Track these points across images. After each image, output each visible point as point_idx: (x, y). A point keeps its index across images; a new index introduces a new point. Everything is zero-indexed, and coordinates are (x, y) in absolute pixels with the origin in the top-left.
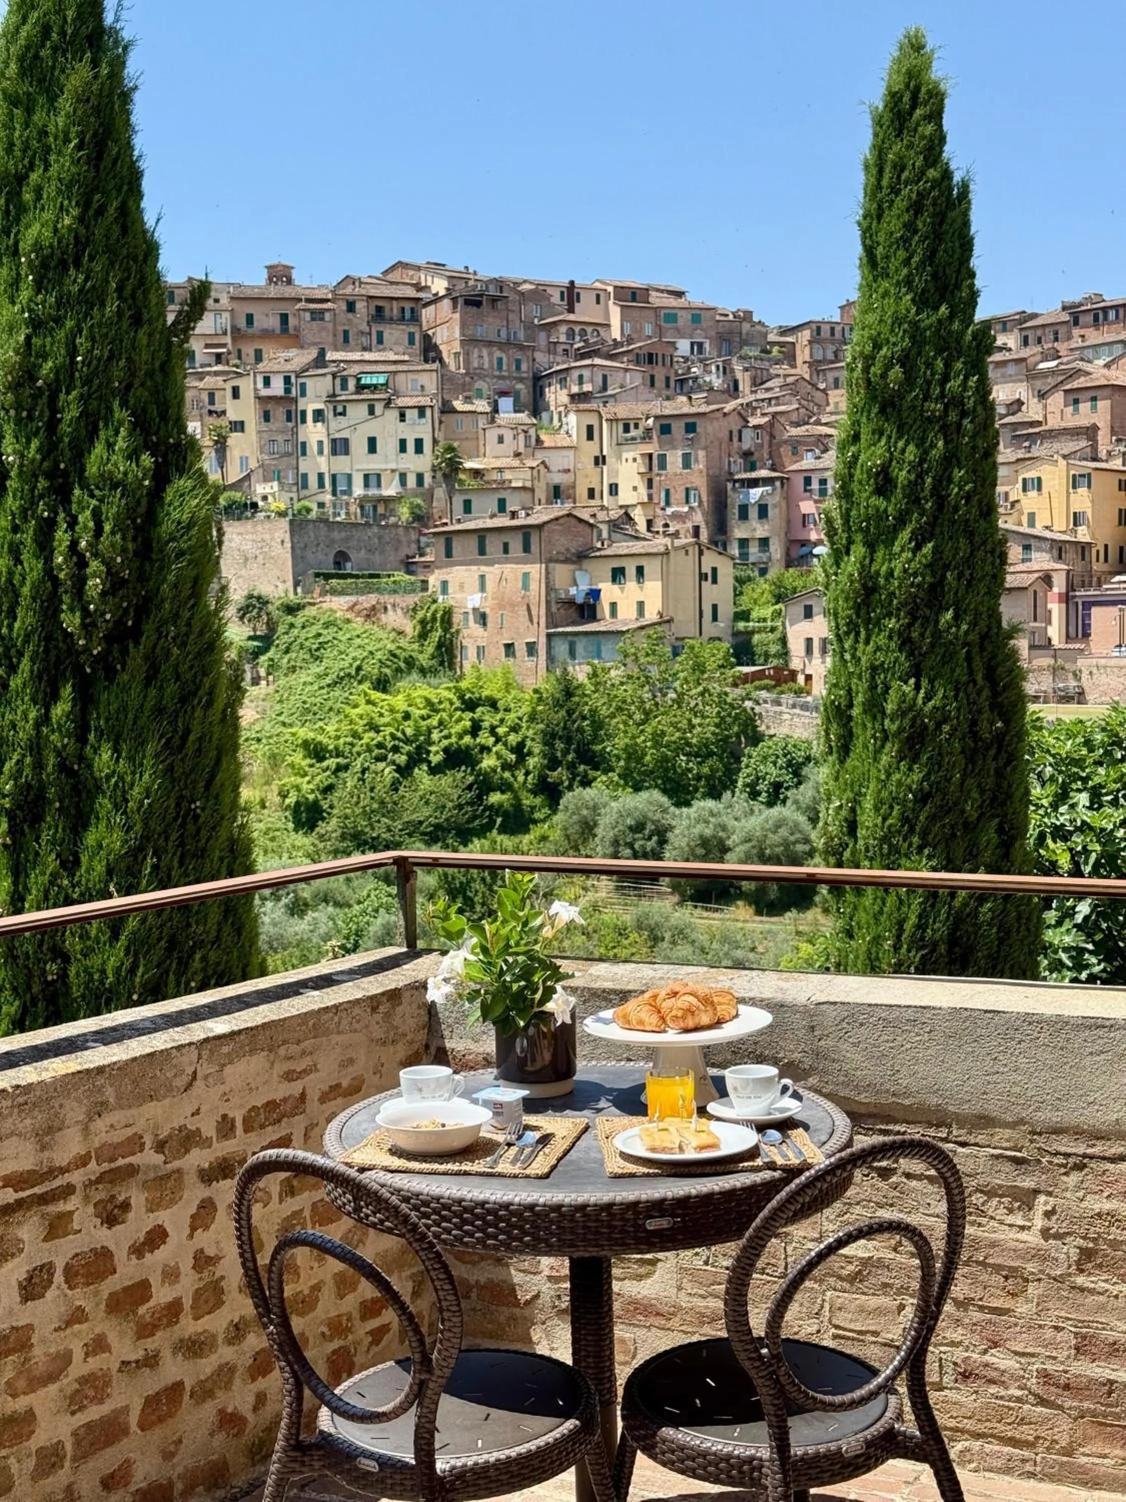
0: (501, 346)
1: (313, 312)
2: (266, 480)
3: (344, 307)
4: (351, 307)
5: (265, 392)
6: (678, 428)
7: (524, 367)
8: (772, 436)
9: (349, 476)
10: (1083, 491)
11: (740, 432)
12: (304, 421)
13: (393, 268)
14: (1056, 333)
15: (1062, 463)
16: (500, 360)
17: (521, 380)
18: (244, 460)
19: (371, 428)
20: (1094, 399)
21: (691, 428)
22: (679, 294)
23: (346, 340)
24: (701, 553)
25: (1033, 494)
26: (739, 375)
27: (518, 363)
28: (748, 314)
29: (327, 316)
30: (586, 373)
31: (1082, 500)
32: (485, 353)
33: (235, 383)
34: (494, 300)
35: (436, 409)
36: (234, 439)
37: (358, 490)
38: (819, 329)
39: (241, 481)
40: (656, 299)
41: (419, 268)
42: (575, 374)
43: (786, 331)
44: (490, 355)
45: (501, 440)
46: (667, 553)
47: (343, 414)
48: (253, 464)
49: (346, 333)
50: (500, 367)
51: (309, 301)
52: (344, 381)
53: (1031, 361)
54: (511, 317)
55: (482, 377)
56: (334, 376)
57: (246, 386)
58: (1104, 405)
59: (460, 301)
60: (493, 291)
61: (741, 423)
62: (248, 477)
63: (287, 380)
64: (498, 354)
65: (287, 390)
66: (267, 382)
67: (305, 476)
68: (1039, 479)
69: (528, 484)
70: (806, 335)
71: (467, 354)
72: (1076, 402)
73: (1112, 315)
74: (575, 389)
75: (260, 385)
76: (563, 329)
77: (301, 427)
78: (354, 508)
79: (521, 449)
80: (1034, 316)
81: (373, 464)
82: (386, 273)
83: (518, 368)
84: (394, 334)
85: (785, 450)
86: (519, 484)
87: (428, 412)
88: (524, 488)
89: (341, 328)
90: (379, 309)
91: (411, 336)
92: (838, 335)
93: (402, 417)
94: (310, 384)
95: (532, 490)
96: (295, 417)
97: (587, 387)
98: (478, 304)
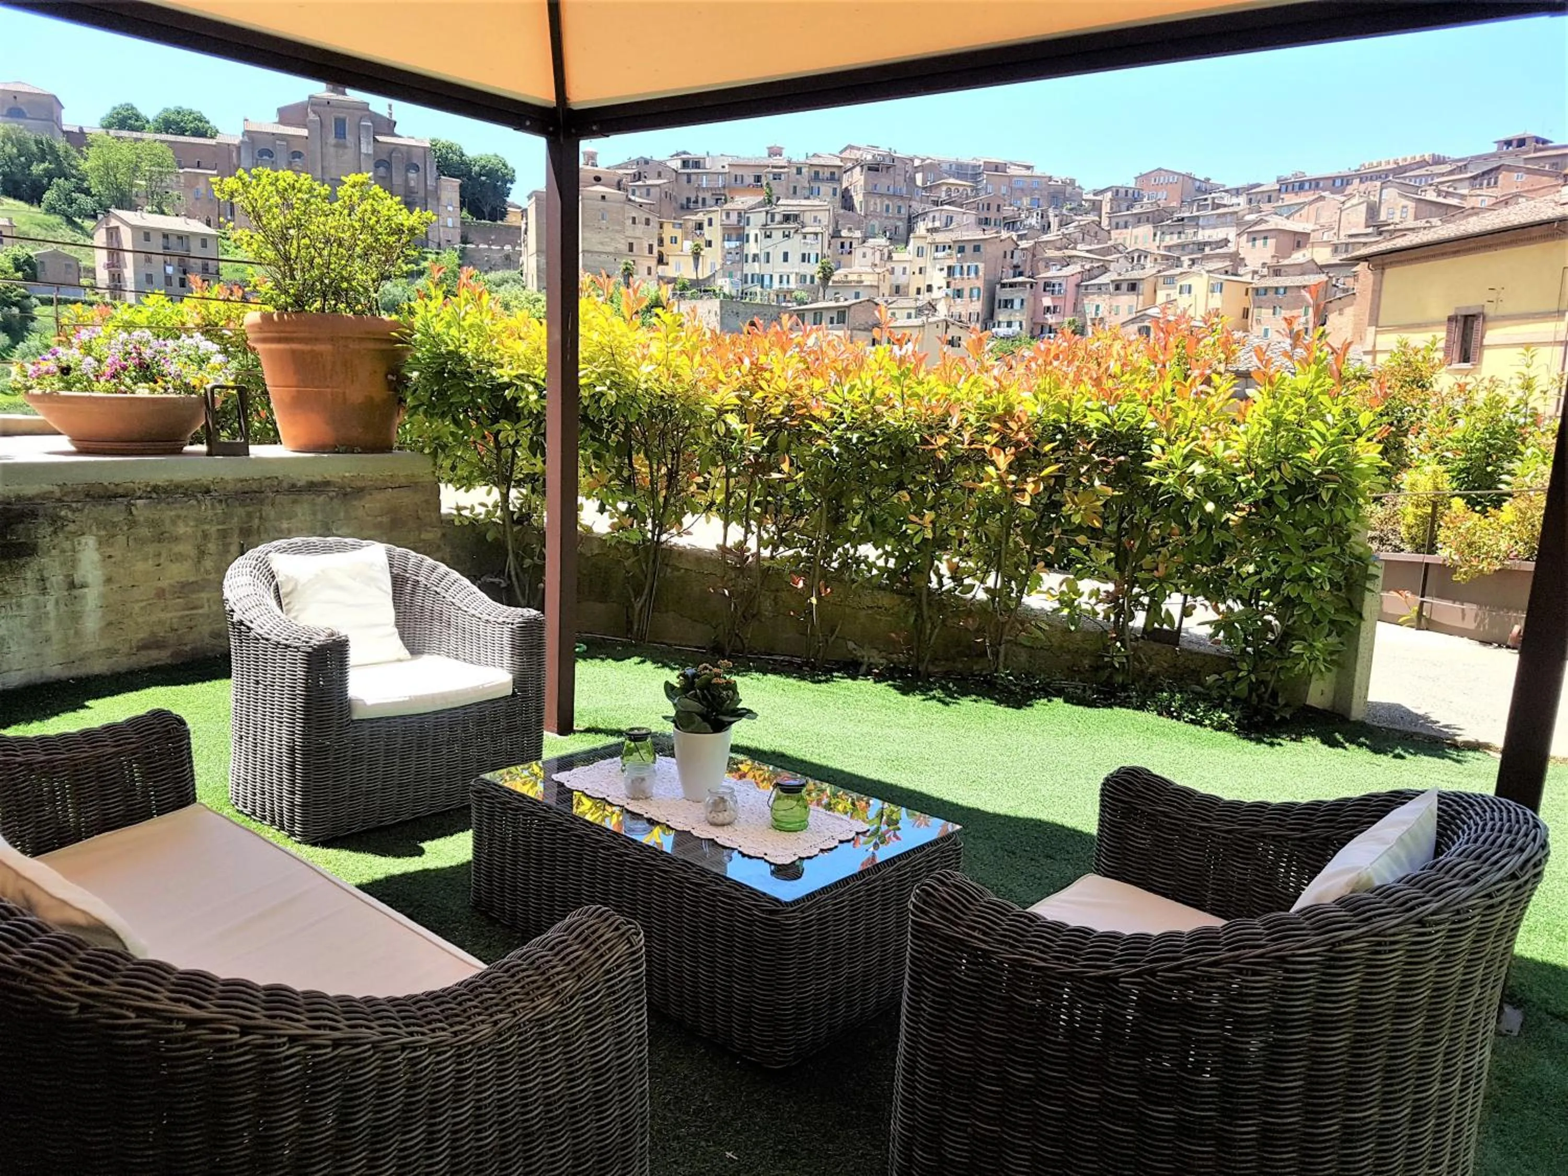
0: (889, 197)
1: (774, 174)
2: (724, 276)
3: (795, 171)
4: (799, 171)
5: (726, 222)
6: (969, 248)
7: (903, 211)
8: (1034, 256)
9: (771, 276)
10: (1217, 294)
11: (1012, 253)
12: (748, 241)
13: (845, 149)
14: (1270, 197)
15: (1206, 275)
16: (888, 206)
17: (900, 219)
18: (713, 265)
19: (787, 245)
20: (1266, 238)
21: (977, 249)
22: (1028, 168)
23: (795, 192)
24: (947, 327)
25: (1186, 295)
26: (1052, 219)
27: (900, 207)
28: (1073, 182)
29: (783, 177)
30: (937, 215)
31: (1216, 301)
32: (878, 201)
33: (710, 216)
34: (888, 168)
35: (826, 235)
36: (706, 251)
37: (776, 285)
38: (1117, 191)
39: (709, 277)
40: (1012, 171)
41: (859, 149)
42: (931, 215)
43: (1096, 193)
44: (882, 203)
45: (864, 256)
46: (923, 326)
47: (769, 237)
48: (718, 267)
49: (795, 188)
50: (887, 210)
51: (773, 167)
52: (773, 216)
53: (1240, 214)
54: (897, 178)
55: (876, 217)
56: (767, 213)
57: (717, 218)
58: (1271, 242)
59: (865, 168)
60: (888, 162)
61: (1014, 246)
62: (714, 275)
63: (739, 214)
64: (887, 202)
65: (739, 221)
66: (728, 215)
67: (746, 275)
68: (1190, 286)
69: (876, 284)
70: (1109, 195)
71: (867, 202)
72: (1254, 239)
73: (1307, 186)
74: (930, 225)
75: (724, 217)
76: (944, 188)
77: (746, 245)
78: (773, 297)
79: (877, 262)
80: (1259, 185)
81: (785, 268)
82: (841, 152)
83: (899, 212)
84: (826, 188)
85: (1041, 265)
86: (868, 283)
87: (820, 236)
88: (872, 286)
89: (792, 185)
90: (817, 173)
91: (835, 190)
92: (1130, 196)
93: (805, 238)
94: (752, 216)
95: (878, 287)
96: (743, 238)
97: (937, 224)
98: (877, 170)
